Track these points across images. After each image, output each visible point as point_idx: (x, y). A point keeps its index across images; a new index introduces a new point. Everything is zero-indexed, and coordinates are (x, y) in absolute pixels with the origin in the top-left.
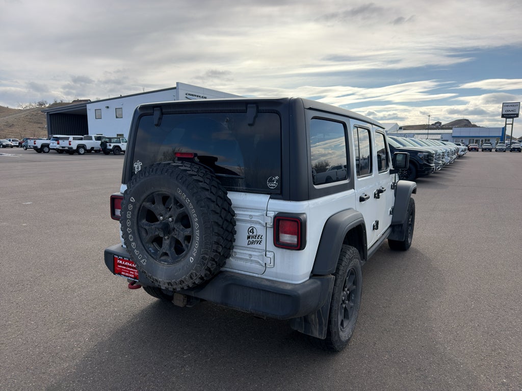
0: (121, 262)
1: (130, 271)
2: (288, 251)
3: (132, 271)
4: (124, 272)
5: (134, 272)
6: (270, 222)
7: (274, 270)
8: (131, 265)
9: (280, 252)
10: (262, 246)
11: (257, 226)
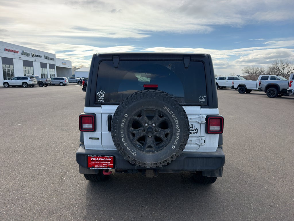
0: (94, 159)
1: (103, 163)
2: (213, 135)
3: (105, 163)
4: (97, 165)
5: (107, 163)
6: (204, 121)
7: (205, 146)
8: (104, 159)
9: (208, 136)
10: (198, 134)
11: (194, 124)
